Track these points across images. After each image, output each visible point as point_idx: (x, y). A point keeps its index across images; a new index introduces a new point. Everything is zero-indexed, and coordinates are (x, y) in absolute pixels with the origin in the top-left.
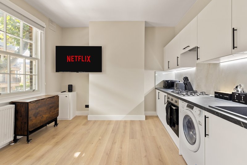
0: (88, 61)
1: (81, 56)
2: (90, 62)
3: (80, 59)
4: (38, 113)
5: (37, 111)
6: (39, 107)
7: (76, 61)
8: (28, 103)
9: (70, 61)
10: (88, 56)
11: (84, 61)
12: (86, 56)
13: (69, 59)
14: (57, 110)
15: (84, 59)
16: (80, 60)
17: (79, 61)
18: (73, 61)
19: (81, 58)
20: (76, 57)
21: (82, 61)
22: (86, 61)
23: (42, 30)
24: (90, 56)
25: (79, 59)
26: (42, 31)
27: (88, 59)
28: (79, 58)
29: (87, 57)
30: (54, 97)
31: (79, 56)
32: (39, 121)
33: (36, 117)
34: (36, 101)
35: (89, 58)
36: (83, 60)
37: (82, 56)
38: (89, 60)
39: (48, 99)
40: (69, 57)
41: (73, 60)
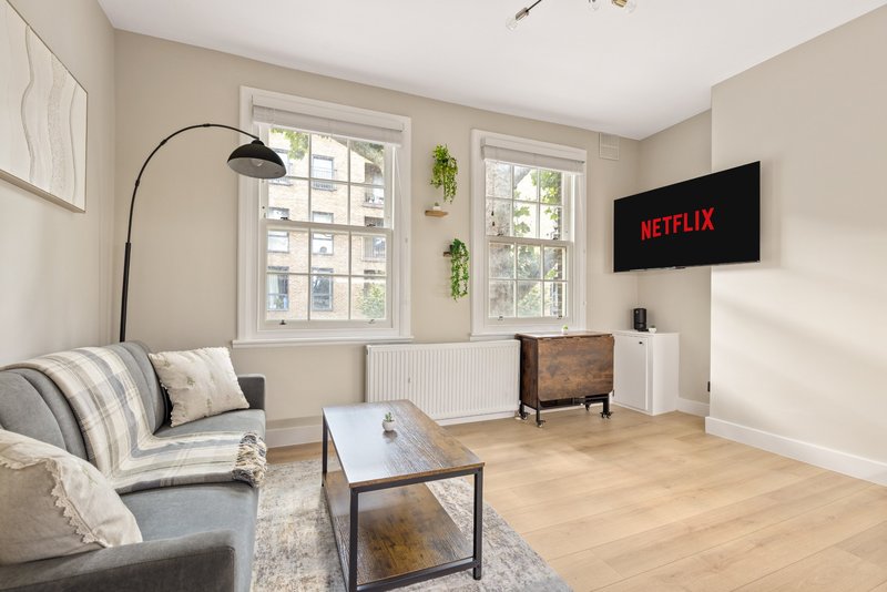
0: (704, 228)
1: (680, 216)
2: (711, 228)
3: (679, 223)
4: (557, 368)
5: (556, 362)
6: (559, 353)
7: (667, 233)
8: (536, 340)
9: (649, 237)
10: (704, 211)
11: (691, 229)
12: (697, 213)
13: (648, 230)
14: (607, 372)
15: (691, 224)
16: (680, 228)
17: (675, 231)
18: (659, 234)
19: (681, 220)
20: (667, 219)
21: (686, 229)
22: (697, 228)
23: (576, 170)
24: (712, 209)
25: (676, 224)
26: (579, 174)
27: (707, 220)
28: (675, 221)
29: (701, 214)
30: (599, 336)
31: (676, 217)
32: (559, 387)
33: (553, 375)
34: (553, 338)
35: (707, 215)
36: (689, 226)
37: (686, 215)
38: (708, 223)
39: (581, 340)
40: (647, 223)
41: (658, 231)
